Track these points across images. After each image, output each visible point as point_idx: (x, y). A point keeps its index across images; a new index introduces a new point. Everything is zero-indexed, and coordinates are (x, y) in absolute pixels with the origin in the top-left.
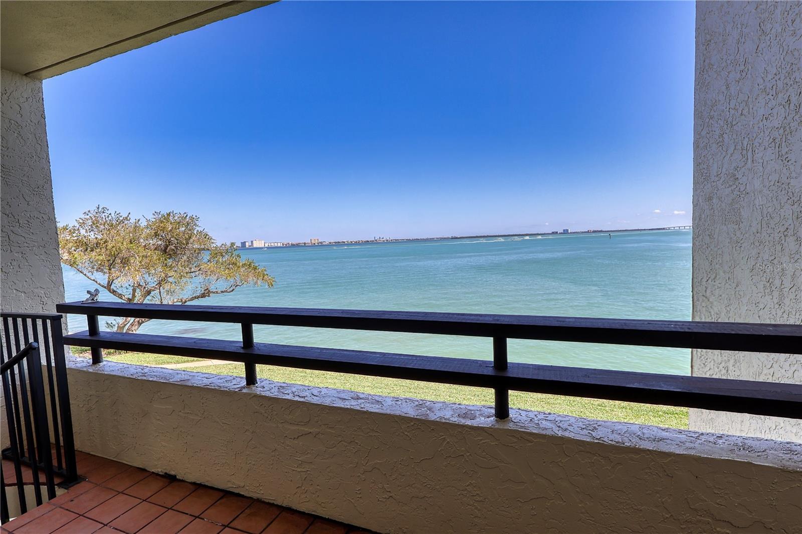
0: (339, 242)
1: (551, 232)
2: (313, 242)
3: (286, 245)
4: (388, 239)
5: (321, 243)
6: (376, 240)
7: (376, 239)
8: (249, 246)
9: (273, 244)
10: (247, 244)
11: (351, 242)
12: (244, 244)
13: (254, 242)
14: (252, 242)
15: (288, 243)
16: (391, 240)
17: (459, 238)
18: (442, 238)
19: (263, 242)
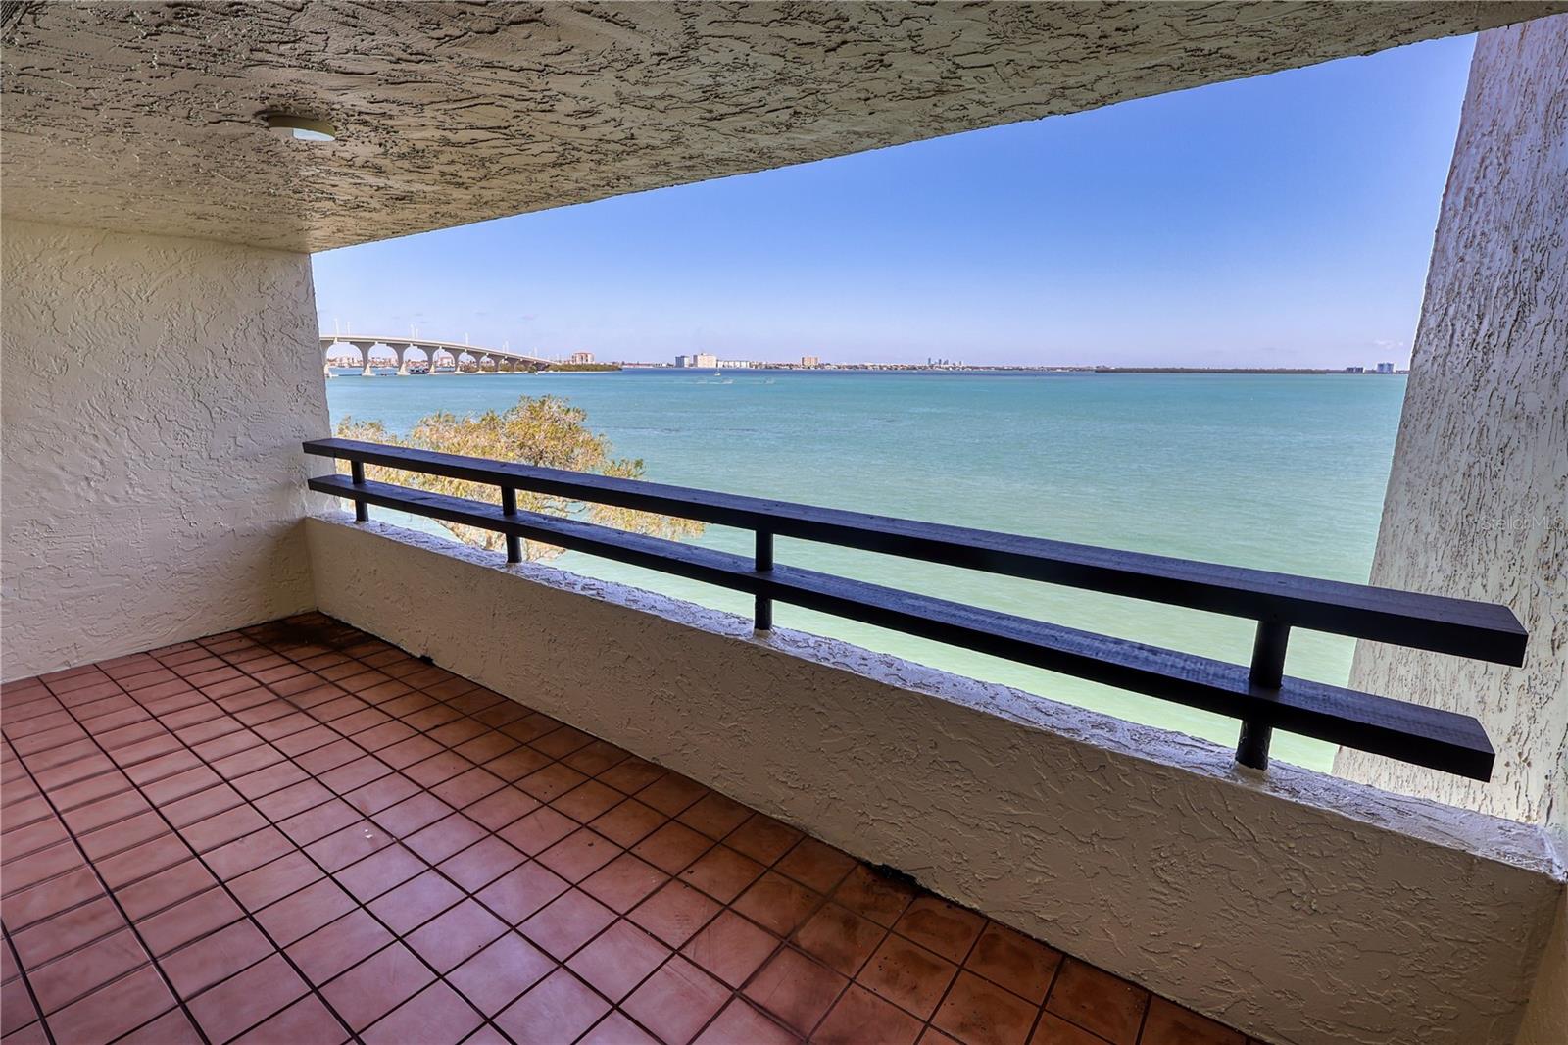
0: (856, 366)
1: (1345, 368)
2: (807, 363)
3: (756, 366)
4: (957, 364)
5: (821, 365)
6: (932, 366)
7: (932, 362)
8: (691, 365)
9: (731, 364)
10: (686, 360)
11: (881, 367)
12: (680, 360)
13: (698, 357)
14: (695, 357)
15: (760, 364)
16: (963, 368)
17: (1113, 371)
18: (1075, 369)
19: (715, 358)
